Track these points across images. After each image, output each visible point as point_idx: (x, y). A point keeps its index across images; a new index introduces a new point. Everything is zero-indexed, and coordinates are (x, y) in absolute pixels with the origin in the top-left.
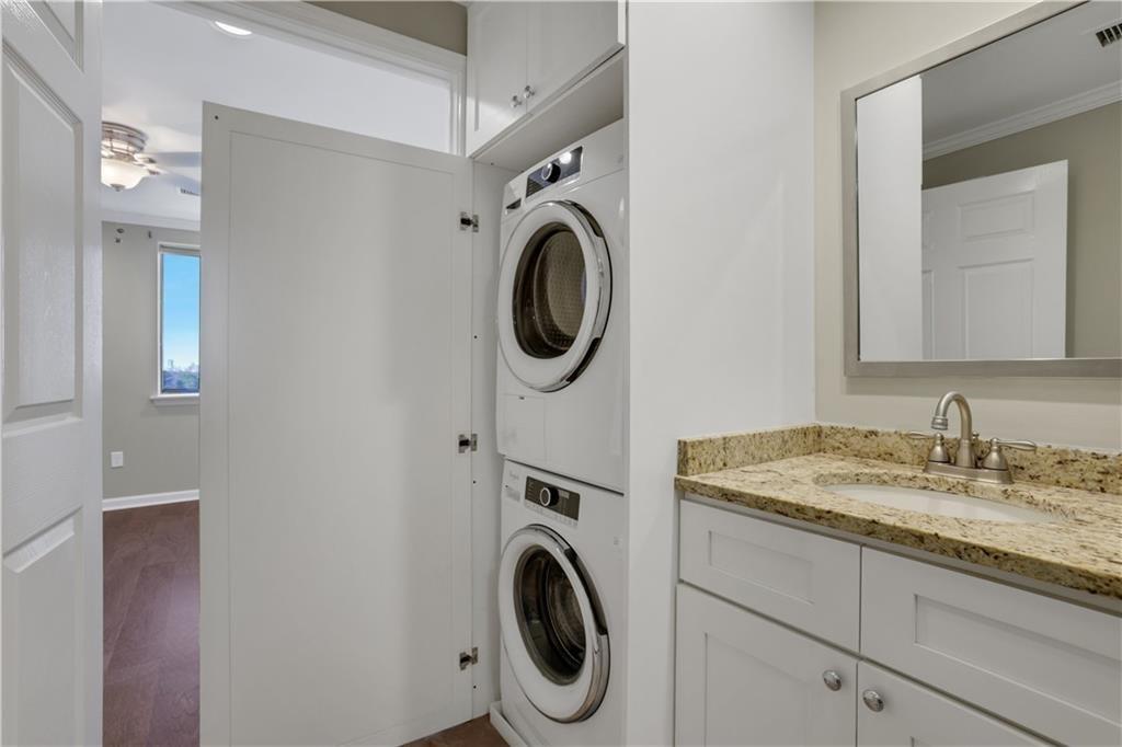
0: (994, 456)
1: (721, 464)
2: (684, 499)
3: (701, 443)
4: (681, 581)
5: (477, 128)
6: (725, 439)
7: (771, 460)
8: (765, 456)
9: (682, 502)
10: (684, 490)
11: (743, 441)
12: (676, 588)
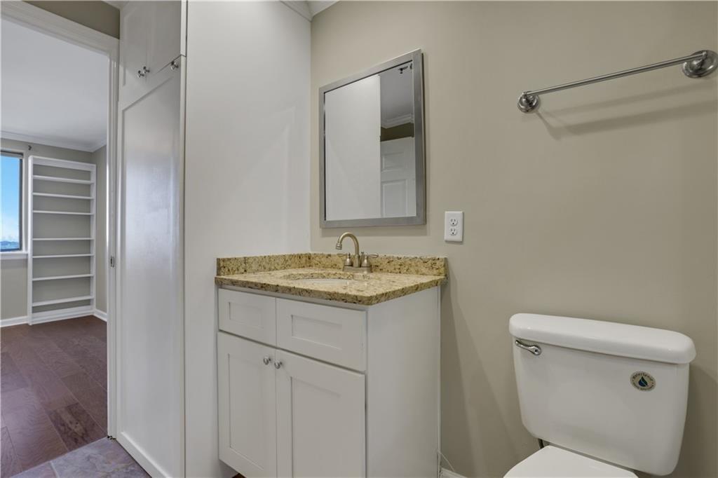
0: (366, 261)
1: (243, 271)
2: (221, 288)
3: (229, 259)
4: (221, 331)
5: (124, 84)
6: (245, 258)
7: (277, 269)
8: (273, 268)
9: (220, 290)
10: (220, 284)
11: (257, 260)
12: (217, 335)
